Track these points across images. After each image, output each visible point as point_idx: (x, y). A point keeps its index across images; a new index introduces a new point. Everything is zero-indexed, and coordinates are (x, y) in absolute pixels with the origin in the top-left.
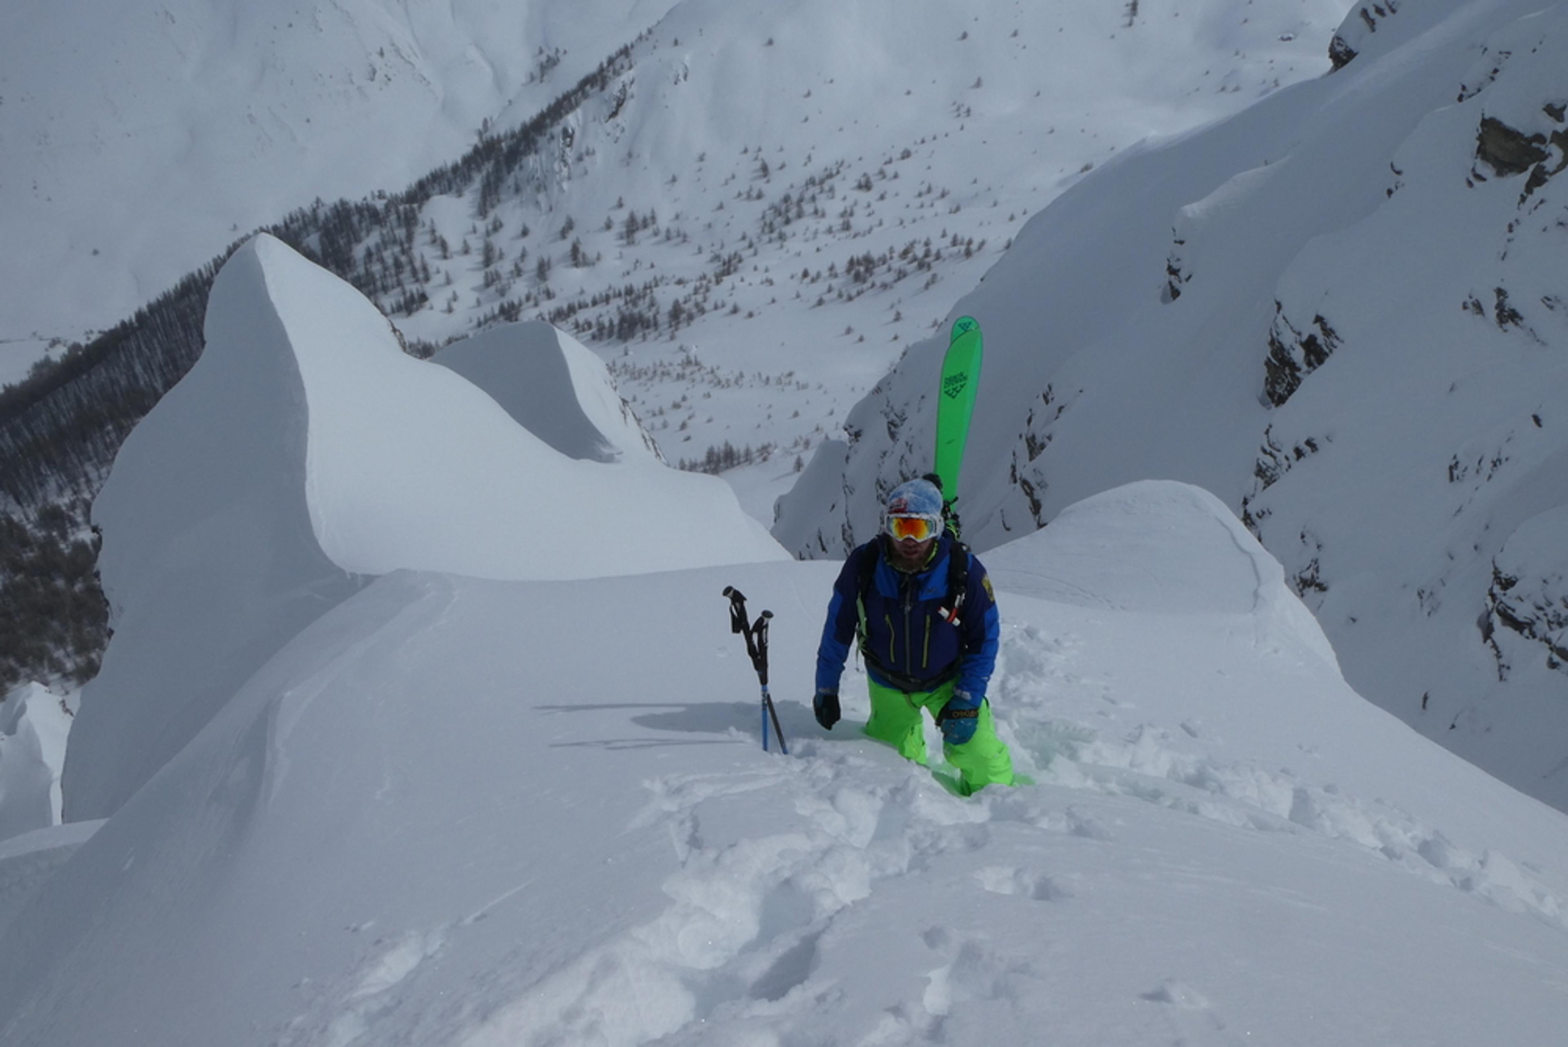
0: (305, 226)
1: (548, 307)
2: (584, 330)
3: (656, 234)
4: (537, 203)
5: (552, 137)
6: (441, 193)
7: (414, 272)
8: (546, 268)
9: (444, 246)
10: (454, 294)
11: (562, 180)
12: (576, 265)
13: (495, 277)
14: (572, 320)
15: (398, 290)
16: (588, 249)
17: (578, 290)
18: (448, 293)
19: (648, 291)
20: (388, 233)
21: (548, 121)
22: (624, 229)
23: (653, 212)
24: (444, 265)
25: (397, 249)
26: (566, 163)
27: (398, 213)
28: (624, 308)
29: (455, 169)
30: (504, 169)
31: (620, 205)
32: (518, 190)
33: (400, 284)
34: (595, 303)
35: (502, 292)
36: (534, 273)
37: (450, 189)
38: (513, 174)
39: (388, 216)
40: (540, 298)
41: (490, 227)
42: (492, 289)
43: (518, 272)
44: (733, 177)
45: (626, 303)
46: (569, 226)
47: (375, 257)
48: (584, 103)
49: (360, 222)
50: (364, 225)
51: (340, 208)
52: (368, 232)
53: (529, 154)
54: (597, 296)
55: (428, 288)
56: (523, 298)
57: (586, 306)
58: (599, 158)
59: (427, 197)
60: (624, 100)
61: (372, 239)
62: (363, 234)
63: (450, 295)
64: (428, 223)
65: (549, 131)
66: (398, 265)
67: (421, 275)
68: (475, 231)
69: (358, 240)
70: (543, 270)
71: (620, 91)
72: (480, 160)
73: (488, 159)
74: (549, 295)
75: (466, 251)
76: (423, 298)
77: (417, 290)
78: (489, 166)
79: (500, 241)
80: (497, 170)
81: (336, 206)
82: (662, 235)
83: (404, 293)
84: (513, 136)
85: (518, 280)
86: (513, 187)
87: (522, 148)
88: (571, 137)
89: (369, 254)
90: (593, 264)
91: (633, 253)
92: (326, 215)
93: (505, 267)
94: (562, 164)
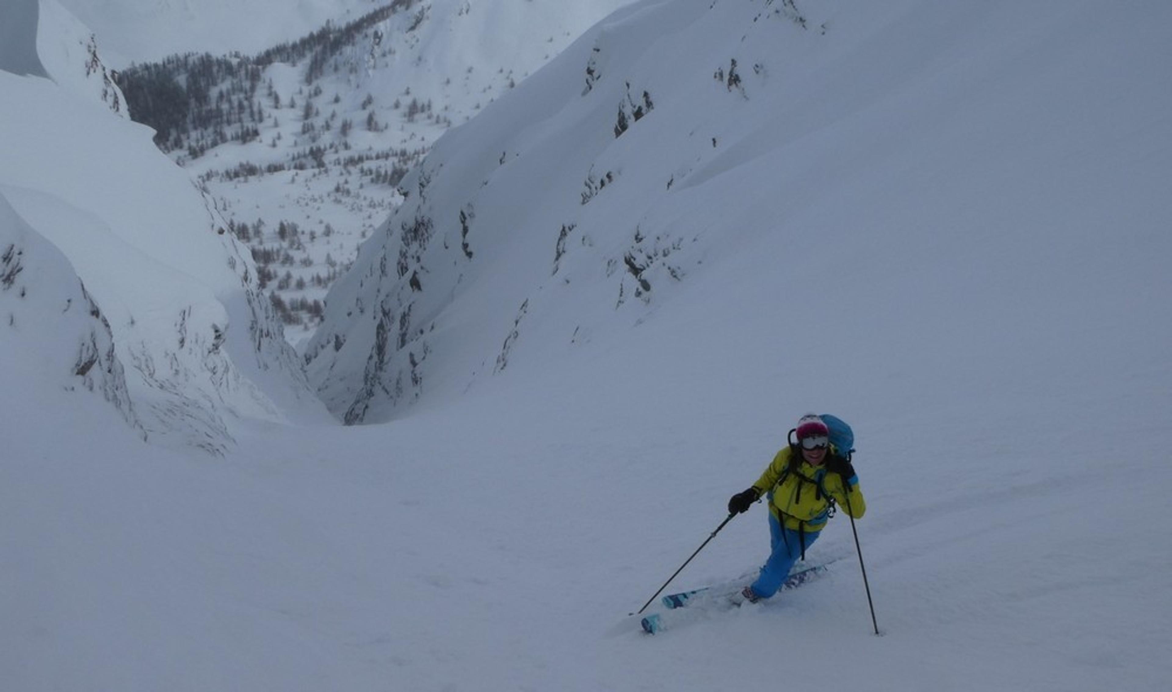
0: (178, 68)
1: (344, 155)
3: (429, 117)
4: (349, 81)
5: (366, 36)
6: (282, 61)
7: (252, 114)
8: (348, 127)
9: (277, 99)
10: (279, 134)
11: (369, 68)
12: (370, 129)
13: (310, 127)
14: (359, 166)
15: (238, 125)
16: (380, 119)
18: (274, 133)
19: (416, 156)
20: (237, 83)
21: (365, 24)
22: (407, 110)
23: (430, 102)
24: (275, 113)
25: (242, 96)
26: (373, 57)
27: (247, 70)
28: (397, 165)
29: (294, 46)
30: (329, 54)
31: (408, 93)
32: (336, 69)
33: (240, 120)
34: (378, 157)
35: (314, 140)
36: (339, 130)
37: (288, 59)
38: (334, 57)
39: (239, 71)
40: (339, 148)
41: (312, 92)
42: (307, 136)
43: (327, 127)
44: (490, 88)
45: (399, 161)
46: (369, 101)
47: (225, 99)
48: (393, 16)
49: (218, 71)
50: (221, 74)
51: (205, 59)
52: (223, 80)
53: (348, 45)
54: (380, 152)
55: (260, 127)
56: (328, 146)
57: (372, 159)
58: (397, 56)
59: (270, 62)
60: (421, 20)
61: (225, 86)
62: (219, 81)
63: (275, 135)
64: (268, 81)
65: (365, 31)
66: (241, 106)
67: (257, 117)
68: (301, 92)
69: (215, 84)
70: (345, 128)
71: (420, 12)
72: (312, 43)
73: (319, 44)
74: (347, 147)
75: (292, 106)
76: (256, 133)
77: (252, 126)
78: (318, 48)
79: (319, 103)
80: (324, 52)
81: (202, 58)
82: (434, 120)
83: (242, 127)
84: (340, 30)
85: (327, 133)
86: (333, 67)
87: (344, 40)
88: (380, 38)
89: (221, 95)
90: (382, 131)
91: (411, 128)
92: (194, 63)
93: (318, 122)
94: (371, 56)
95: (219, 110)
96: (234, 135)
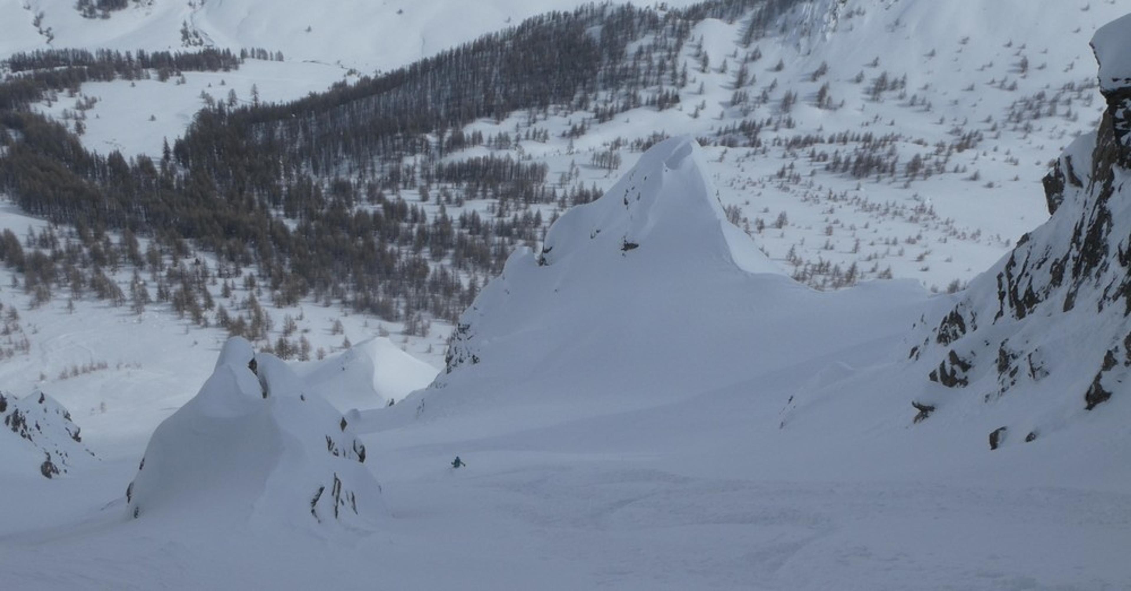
0: (592, 18)
2: (818, 160)
3: (901, 97)
4: (798, 45)
6: (714, 17)
7: (674, 76)
8: (791, 101)
9: (705, 61)
10: (704, 103)
11: (827, 30)
12: (819, 106)
13: (743, 98)
15: (655, 88)
16: (834, 94)
17: (818, 127)
18: (698, 100)
20: (661, 39)
22: (873, 86)
23: (905, 77)
24: (701, 77)
25: (665, 54)
27: (674, 24)
29: (730, 2)
30: (777, 10)
31: (875, 64)
32: (784, 29)
33: (659, 83)
34: (831, 141)
35: (745, 113)
36: (779, 103)
37: (722, 16)
38: (784, 15)
39: (664, 25)
40: (779, 125)
41: (750, 56)
42: (737, 108)
43: (764, 99)
44: (991, 65)
45: (864, 147)
46: (822, 71)
47: (644, 56)
49: (639, 25)
50: (642, 27)
51: (626, 10)
52: (645, 33)
55: (682, 93)
56: (765, 122)
57: (823, 141)
58: (867, 19)
59: (702, 17)
61: (647, 40)
62: (640, 34)
63: (700, 103)
64: (697, 39)
67: (679, 81)
68: (735, 55)
69: (634, 39)
70: (788, 102)
74: (789, 124)
75: (723, 71)
76: (676, 99)
77: (673, 91)
79: (755, 69)
81: (623, 8)
82: (908, 100)
83: (660, 91)
85: (762, 106)
86: (780, 26)
89: (640, 52)
90: (835, 109)
91: (874, 108)
92: (613, 12)
93: (754, 92)
94: (832, 16)
95: (636, 70)
96: (650, 100)
